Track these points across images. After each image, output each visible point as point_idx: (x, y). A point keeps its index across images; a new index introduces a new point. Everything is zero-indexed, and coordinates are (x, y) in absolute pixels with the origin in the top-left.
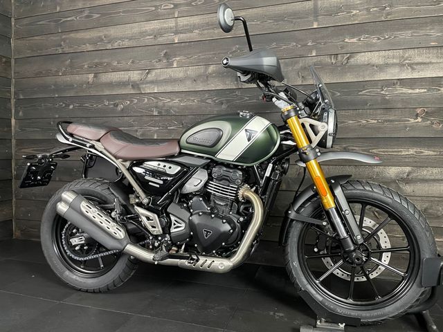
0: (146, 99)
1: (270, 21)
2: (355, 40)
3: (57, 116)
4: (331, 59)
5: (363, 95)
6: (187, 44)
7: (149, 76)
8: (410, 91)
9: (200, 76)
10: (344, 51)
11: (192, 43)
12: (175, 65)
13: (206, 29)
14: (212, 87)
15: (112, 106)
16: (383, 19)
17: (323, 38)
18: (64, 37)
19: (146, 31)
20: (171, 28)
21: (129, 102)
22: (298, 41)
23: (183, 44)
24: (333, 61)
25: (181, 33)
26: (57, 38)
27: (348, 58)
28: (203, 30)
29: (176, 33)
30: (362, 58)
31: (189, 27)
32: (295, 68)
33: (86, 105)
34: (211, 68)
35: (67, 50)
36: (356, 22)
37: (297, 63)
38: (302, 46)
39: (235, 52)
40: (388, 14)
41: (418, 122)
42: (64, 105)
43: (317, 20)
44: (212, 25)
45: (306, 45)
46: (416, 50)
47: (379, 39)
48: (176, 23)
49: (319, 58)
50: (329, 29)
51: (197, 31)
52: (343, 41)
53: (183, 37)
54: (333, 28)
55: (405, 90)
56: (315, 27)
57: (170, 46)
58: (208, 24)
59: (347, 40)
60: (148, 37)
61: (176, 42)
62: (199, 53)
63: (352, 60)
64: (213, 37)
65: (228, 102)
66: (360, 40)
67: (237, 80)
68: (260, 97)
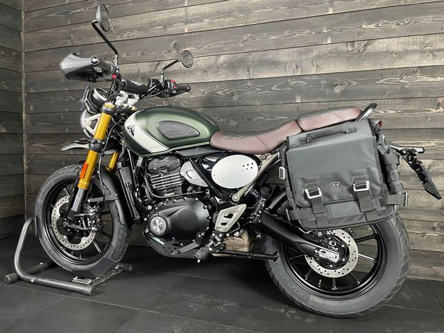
1: (283, 8)
2: (372, 26)
3: (67, 110)
4: (347, 46)
5: (381, 84)
6: (197, 33)
7: (158, 68)
8: (431, 79)
9: (210, 67)
10: (360, 38)
11: (203, 33)
13: (217, 18)
14: (223, 78)
16: (403, 3)
17: (338, 24)
18: (73, 29)
19: (155, 22)
20: (181, 18)
22: (312, 28)
23: (193, 34)
24: (350, 49)
25: (191, 22)
26: (67, 30)
27: (365, 45)
28: (214, 19)
29: (186, 22)
30: (380, 45)
31: (199, 16)
32: (309, 57)
34: (222, 59)
35: (76, 42)
36: (374, 7)
37: (311, 51)
38: (317, 33)
39: (246, 41)
41: (440, 112)
42: (74, 99)
43: (332, 6)
44: (222, 13)
45: (320, 32)
46: (438, 36)
47: (398, 24)
48: (186, 12)
49: (335, 46)
50: (345, 15)
51: (207, 20)
52: (360, 27)
53: (194, 26)
54: (349, 14)
55: (426, 78)
56: (330, 12)
57: (180, 36)
58: (218, 13)
59: (364, 26)
60: (158, 28)
61: (186, 31)
62: (210, 42)
63: (369, 47)
64: (223, 26)
65: (239, 93)
66: (378, 26)
67: (248, 71)
68: (273, 88)
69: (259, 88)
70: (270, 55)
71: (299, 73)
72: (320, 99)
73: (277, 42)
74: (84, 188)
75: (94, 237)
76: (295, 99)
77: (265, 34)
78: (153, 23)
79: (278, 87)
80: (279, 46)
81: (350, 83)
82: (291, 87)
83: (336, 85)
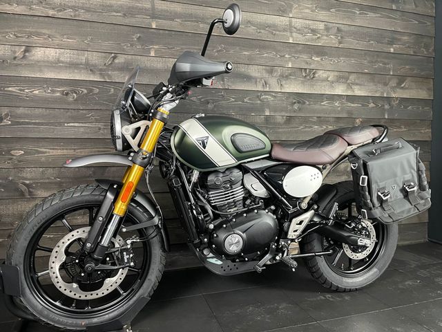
0: (112, 90)
1: (253, 27)
2: (319, 59)
5: (324, 105)
6: (167, 32)
7: (116, 61)
8: (352, 105)
10: (312, 67)
11: (173, 33)
12: (152, 54)
13: (188, 21)
15: (58, 94)
16: (337, 46)
17: (296, 52)
19: (111, 6)
20: (145, 9)
21: (85, 91)
22: (277, 51)
23: (161, 31)
24: (304, 74)
25: (160, 18)
27: (314, 74)
28: (186, 21)
29: (153, 16)
31: (168, 14)
33: (10, 89)
36: (320, 44)
38: (281, 56)
39: (220, 51)
40: (340, 43)
43: (292, 36)
44: (195, 18)
45: (284, 56)
49: (294, 70)
51: (178, 20)
52: (311, 58)
53: (166, 24)
55: (349, 104)
56: (291, 41)
57: (145, 30)
58: (191, 15)
59: (313, 58)
60: (115, 14)
61: (154, 27)
62: (182, 45)
63: (316, 75)
64: (196, 30)
65: (214, 101)
66: (322, 59)
67: (223, 81)
68: (245, 100)
69: (233, 98)
70: (243, 69)
71: (267, 89)
72: (283, 114)
73: (250, 58)
74: (122, 214)
75: (124, 275)
76: (264, 111)
77: (238, 48)
78: (108, 6)
79: (249, 99)
80: (250, 62)
81: (304, 103)
82: (261, 100)
83: (295, 103)
